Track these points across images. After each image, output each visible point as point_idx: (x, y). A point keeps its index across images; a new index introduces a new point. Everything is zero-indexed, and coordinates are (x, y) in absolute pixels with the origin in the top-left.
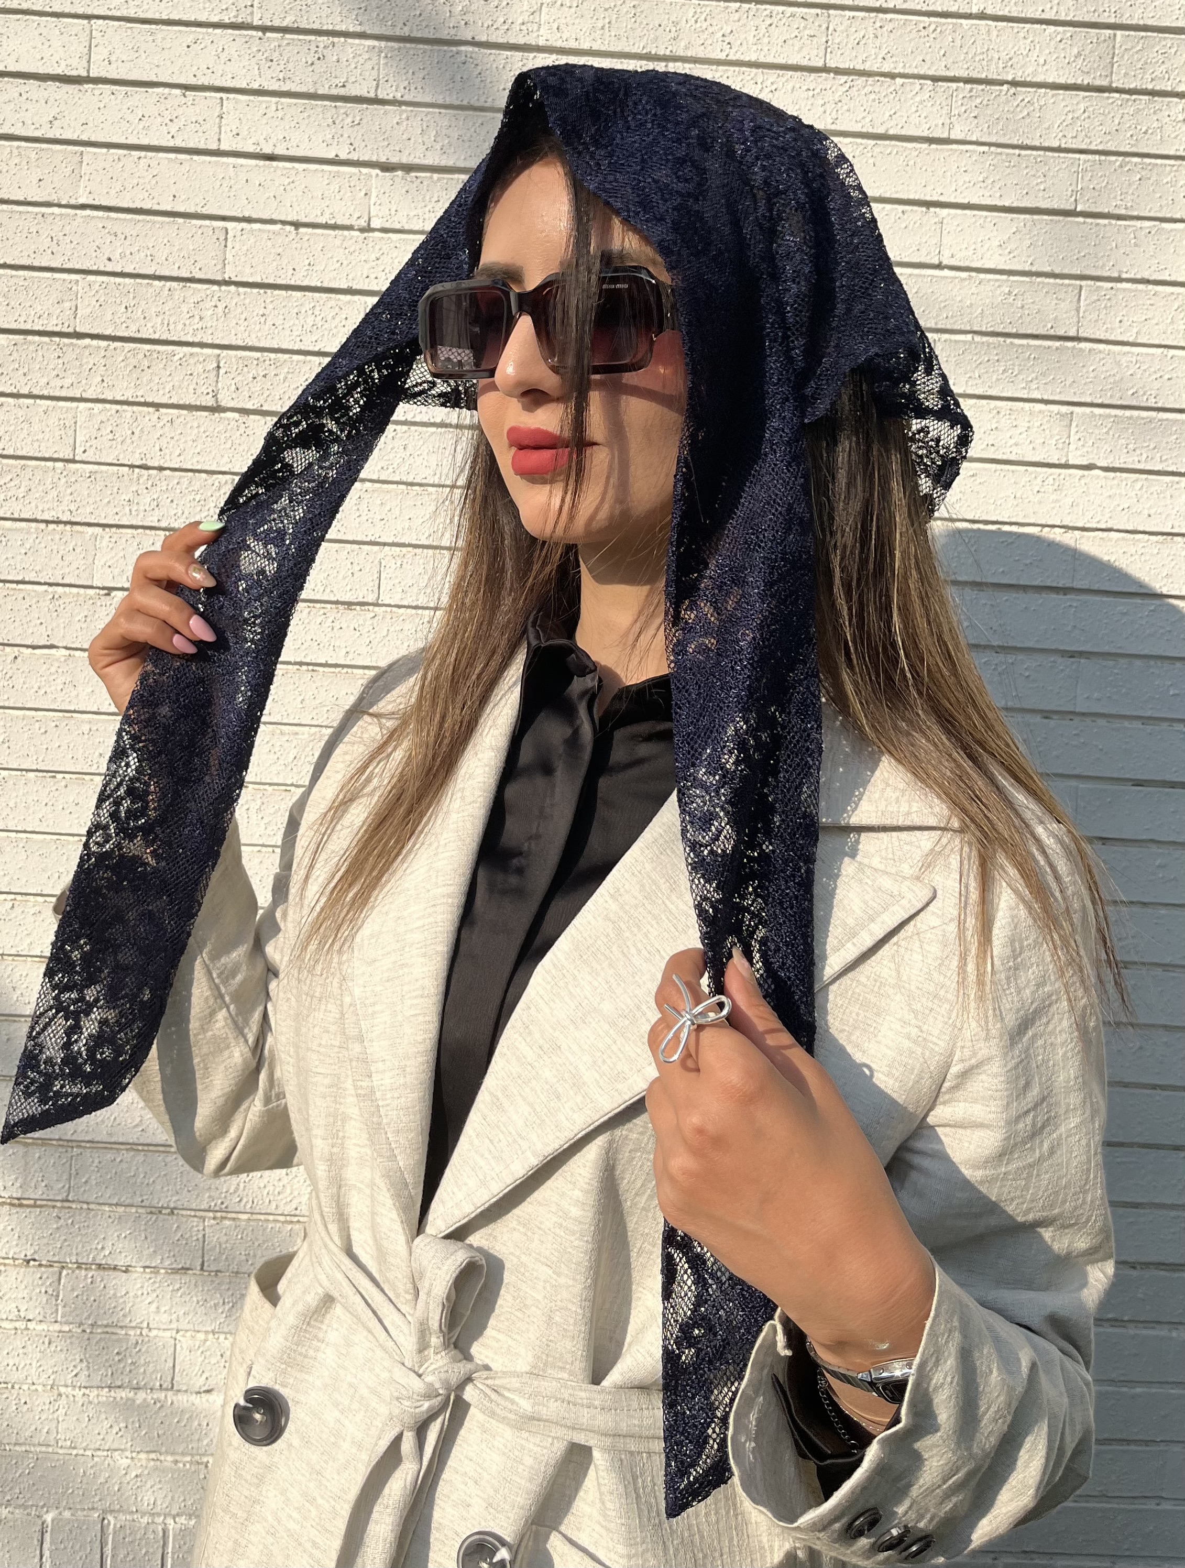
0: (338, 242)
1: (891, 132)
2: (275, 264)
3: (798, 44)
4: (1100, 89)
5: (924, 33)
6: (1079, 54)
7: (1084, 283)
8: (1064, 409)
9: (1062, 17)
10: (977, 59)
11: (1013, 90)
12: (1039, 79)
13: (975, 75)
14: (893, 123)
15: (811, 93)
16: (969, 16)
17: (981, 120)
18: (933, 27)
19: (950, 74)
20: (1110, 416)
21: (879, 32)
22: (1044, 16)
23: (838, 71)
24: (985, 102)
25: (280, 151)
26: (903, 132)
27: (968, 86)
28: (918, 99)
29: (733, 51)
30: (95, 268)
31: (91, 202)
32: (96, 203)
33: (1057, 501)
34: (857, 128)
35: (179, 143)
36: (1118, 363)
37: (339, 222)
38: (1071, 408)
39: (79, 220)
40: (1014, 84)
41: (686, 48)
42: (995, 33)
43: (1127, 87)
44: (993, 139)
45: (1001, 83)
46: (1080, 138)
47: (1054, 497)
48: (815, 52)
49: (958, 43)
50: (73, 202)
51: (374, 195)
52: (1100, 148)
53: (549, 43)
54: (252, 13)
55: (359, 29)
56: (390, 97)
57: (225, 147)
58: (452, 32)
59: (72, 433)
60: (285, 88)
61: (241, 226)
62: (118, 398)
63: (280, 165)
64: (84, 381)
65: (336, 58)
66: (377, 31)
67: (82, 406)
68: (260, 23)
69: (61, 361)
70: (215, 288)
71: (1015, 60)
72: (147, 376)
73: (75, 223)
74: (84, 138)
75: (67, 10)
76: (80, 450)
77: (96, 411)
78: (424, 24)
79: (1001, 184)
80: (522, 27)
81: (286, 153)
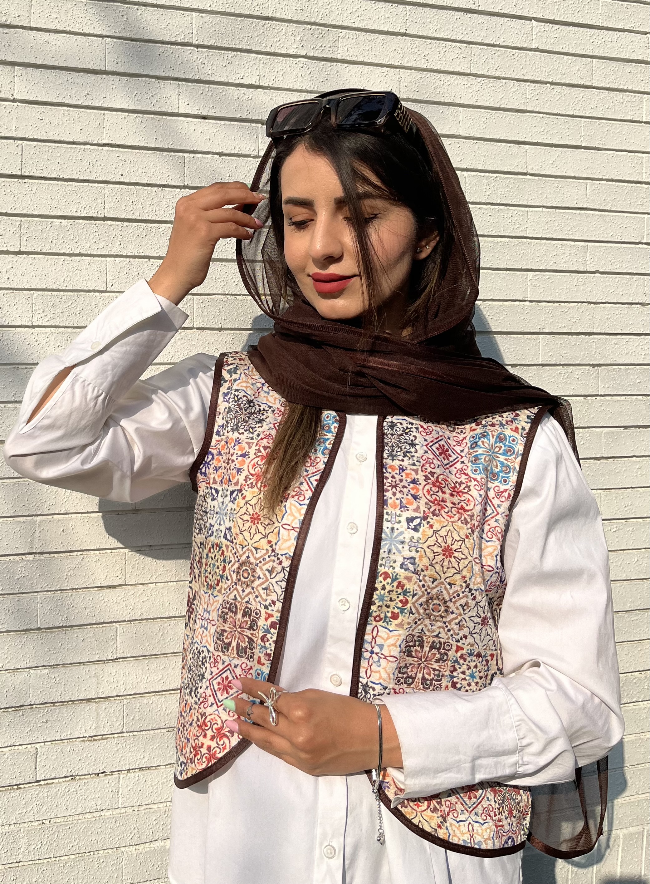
0: (243, 164)
1: (502, 106)
3: (458, 62)
4: (588, 87)
5: (513, 57)
6: (579, 70)
7: (588, 181)
8: (583, 243)
9: (570, 51)
10: (536, 71)
11: (552, 87)
12: (563, 81)
13: (536, 78)
14: (502, 102)
15: (466, 86)
16: (531, 50)
17: (539, 101)
18: (517, 54)
19: (525, 78)
21: (494, 56)
22: (563, 51)
23: (476, 75)
24: (541, 92)
25: (211, 113)
26: (507, 106)
27: (534, 85)
28: (513, 90)
29: (429, 64)
30: (114, 180)
31: (110, 142)
32: (113, 142)
33: (584, 290)
34: (487, 104)
35: (157, 109)
36: (605, 220)
37: (244, 153)
38: (587, 244)
39: (104, 152)
40: (552, 83)
41: (408, 62)
42: (543, 58)
43: (599, 86)
45: (546, 83)
46: (582, 110)
47: (582, 288)
49: (528, 63)
50: (100, 142)
52: (590, 115)
53: (343, 58)
54: (192, 37)
55: (248, 48)
56: (266, 85)
57: (182, 111)
58: (296, 50)
59: (104, 275)
60: (212, 79)
61: (192, 155)
62: (129, 254)
63: (210, 121)
64: (110, 245)
65: (237, 63)
66: (258, 49)
67: (109, 259)
68: (197, 42)
69: (97, 234)
70: (179, 190)
71: (552, 72)
72: (145, 241)
73: (102, 154)
74: (105, 105)
75: (92, 32)
76: (109, 285)
77: (117, 261)
78: (281, 46)
79: (551, 132)
80: (330, 49)
81: (214, 115)
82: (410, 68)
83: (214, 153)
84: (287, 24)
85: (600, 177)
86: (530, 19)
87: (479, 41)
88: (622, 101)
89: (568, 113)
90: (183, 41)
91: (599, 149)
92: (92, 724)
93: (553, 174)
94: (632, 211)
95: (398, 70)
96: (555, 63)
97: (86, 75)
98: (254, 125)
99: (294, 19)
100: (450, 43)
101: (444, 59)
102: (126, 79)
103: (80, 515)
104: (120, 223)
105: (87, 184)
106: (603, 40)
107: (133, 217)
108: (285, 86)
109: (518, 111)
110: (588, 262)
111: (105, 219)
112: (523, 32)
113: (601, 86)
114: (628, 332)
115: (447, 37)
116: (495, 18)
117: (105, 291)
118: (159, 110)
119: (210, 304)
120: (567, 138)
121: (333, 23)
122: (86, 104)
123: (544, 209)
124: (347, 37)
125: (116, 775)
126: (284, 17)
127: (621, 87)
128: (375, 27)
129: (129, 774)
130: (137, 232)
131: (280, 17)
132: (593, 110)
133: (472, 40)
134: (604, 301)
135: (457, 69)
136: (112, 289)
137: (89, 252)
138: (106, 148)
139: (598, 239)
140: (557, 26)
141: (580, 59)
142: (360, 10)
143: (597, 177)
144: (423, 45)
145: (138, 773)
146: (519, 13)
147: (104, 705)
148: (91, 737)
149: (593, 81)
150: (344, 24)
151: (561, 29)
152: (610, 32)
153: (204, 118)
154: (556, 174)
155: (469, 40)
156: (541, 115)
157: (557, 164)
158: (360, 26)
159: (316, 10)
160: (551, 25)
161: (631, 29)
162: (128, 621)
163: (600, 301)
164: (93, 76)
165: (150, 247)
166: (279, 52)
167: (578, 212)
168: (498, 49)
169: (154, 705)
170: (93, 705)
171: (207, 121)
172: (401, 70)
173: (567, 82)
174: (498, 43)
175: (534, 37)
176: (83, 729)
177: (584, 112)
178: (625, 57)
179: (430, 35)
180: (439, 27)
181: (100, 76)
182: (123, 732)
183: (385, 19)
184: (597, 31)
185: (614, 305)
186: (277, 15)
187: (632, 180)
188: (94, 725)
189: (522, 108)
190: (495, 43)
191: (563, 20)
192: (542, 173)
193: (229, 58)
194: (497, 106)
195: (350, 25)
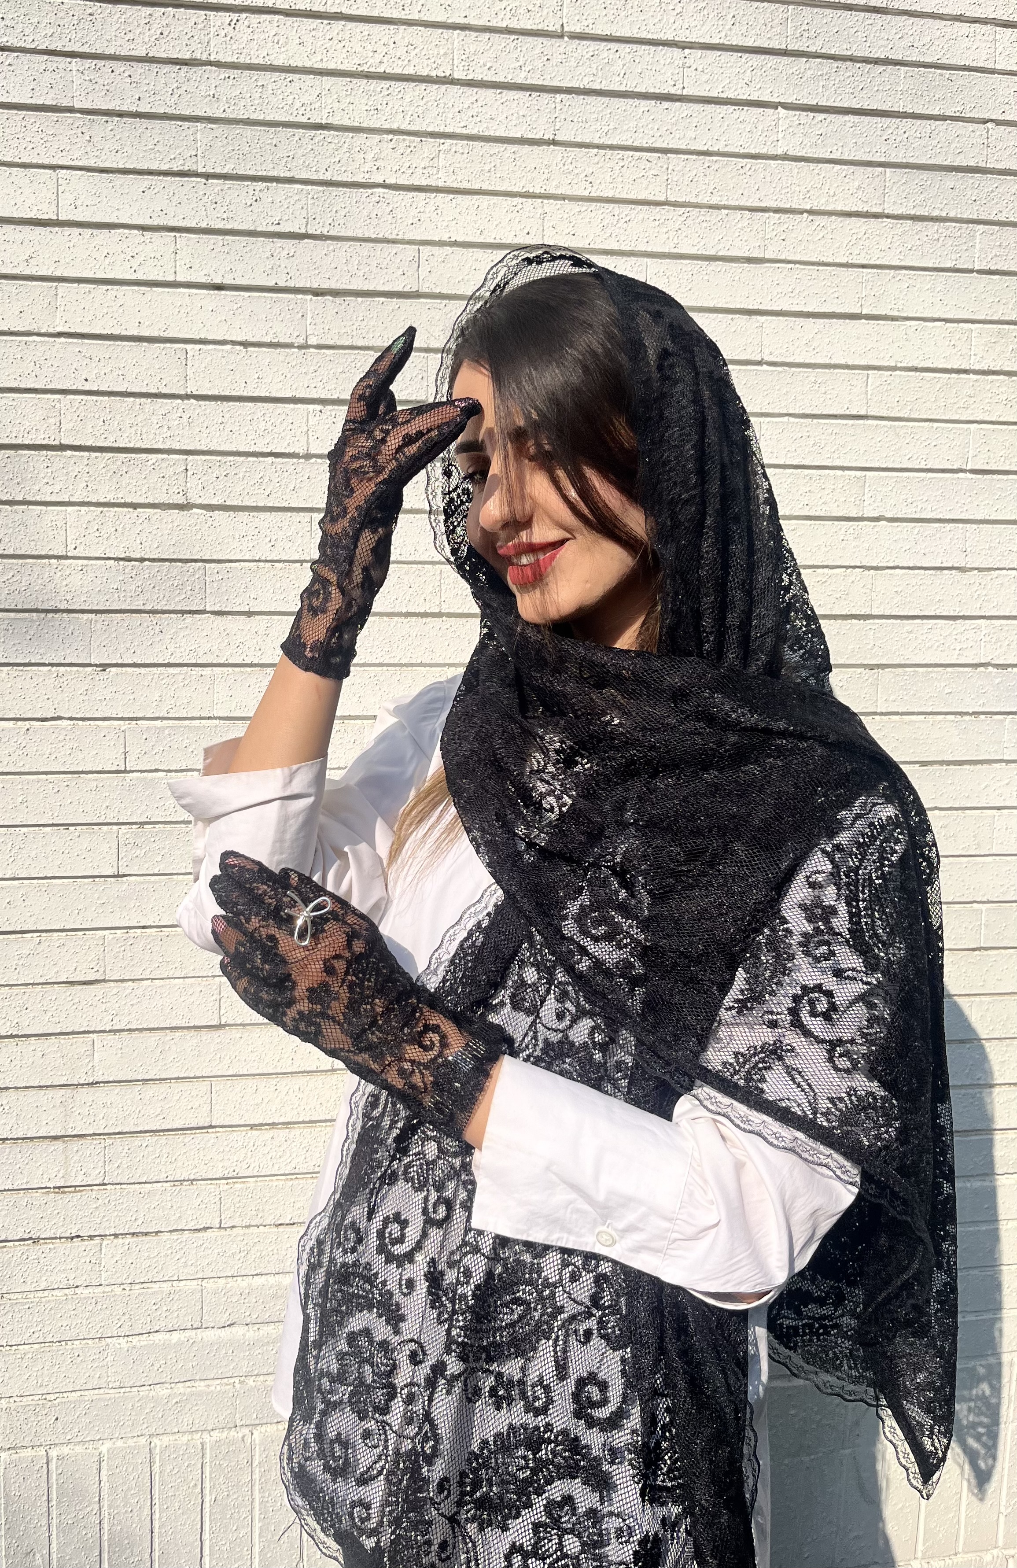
0: (281, 358)
1: (720, 254)
2: (229, 379)
3: (645, 183)
4: (876, 216)
5: (742, 171)
6: (859, 187)
7: (870, 372)
8: (859, 473)
9: (845, 157)
10: (783, 192)
11: (811, 218)
12: (830, 208)
13: (782, 205)
14: (721, 246)
15: (657, 223)
16: (775, 157)
17: (787, 242)
18: (749, 166)
19: (763, 204)
20: (891, 478)
21: (708, 171)
22: (832, 156)
23: (676, 205)
24: (791, 228)
25: (228, 281)
26: (729, 254)
27: (777, 216)
28: (740, 226)
29: (594, 189)
30: (74, 388)
31: (66, 330)
32: (72, 330)
33: (857, 546)
34: (693, 251)
35: (140, 276)
36: (897, 435)
37: (282, 341)
38: (864, 473)
39: (57, 346)
40: (811, 212)
41: (557, 187)
42: (796, 170)
43: (896, 213)
44: (797, 258)
45: (802, 212)
46: (863, 255)
47: (854, 543)
48: (658, 189)
49: (768, 179)
50: (51, 330)
51: (309, 315)
52: (878, 262)
53: (447, 184)
54: (197, 162)
55: (288, 175)
56: (318, 232)
57: (180, 278)
58: (367, 176)
59: (63, 532)
60: (229, 227)
61: (198, 347)
62: (102, 500)
63: (228, 293)
64: (71, 487)
65: (270, 200)
66: (304, 176)
67: (70, 509)
68: (204, 170)
69: (49, 470)
70: (179, 401)
71: (812, 192)
72: (125, 480)
73: (54, 349)
74: (58, 273)
75: (34, 161)
76: (71, 547)
77: (83, 512)
78: (343, 169)
79: (805, 293)
80: (424, 171)
81: (233, 282)
82: (563, 198)
83: (234, 343)
84: (351, 135)
85: (893, 364)
86: (775, 106)
87: (683, 147)
88: (936, 236)
89: (837, 261)
90: (181, 168)
91: (893, 319)
92: (59, 1171)
93: (807, 361)
94: (947, 418)
95: (540, 200)
96: (817, 177)
97: (27, 229)
98: (300, 296)
99: (364, 125)
100: (631, 153)
101: (620, 179)
102: (89, 231)
103: (35, 881)
104: (86, 454)
105: (33, 395)
106: (906, 136)
107: (105, 445)
108: (350, 234)
109: (750, 260)
110: (866, 503)
111: (62, 447)
112: (760, 128)
113: (900, 212)
114: (933, 614)
115: (626, 143)
116: (710, 108)
117: (67, 557)
118: (144, 278)
119: (230, 575)
120: (836, 301)
121: (430, 129)
122: (27, 272)
123: (792, 419)
124: (453, 150)
125: (97, 1240)
126: (347, 123)
127: (935, 213)
128: (501, 133)
129: (116, 1241)
130: (114, 468)
131: (340, 123)
132: (884, 254)
133: (670, 146)
134: (891, 565)
135: (641, 196)
136: (75, 553)
137: (38, 498)
138: (62, 340)
139: (884, 466)
140: (822, 116)
141: (861, 169)
142: (475, 105)
143: (886, 364)
144: (585, 159)
145: (129, 1239)
146: (754, 97)
147: (76, 1145)
148: (59, 1188)
149: (886, 206)
150: (447, 130)
151: (829, 120)
152: (919, 122)
153: (219, 287)
154: (813, 361)
155: (664, 145)
156: (792, 266)
157: (815, 344)
158: (474, 132)
159: (401, 109)
160: (811, 115)
161: (958, 114)
162: (110, 1031)
163: (885, 565)
164: (39, 230)
165: (134, 490)
166: (339, 179)
167: (851, 422)
168: (715, 158)
169: (150, 1149)
170: (59, 1144)
171: (223, 292)
172: (546, 201)
173: (839, 208)
174: (716, 149)
175: (780, 136)
176: (45, 1176)
177: (868, 257)
178: (945, 163)
179: (597, 141)
180: (611, 127)
181: (49, 229)
182: (104, 1184)
183: (518, 118)
184: (894, 120)
185: (911, 572)
186: (335, 121)
187: (949, 367)
188: (62, 1172)
189: (755, 254)
190: (711, 149)
191: (835, 105)
192: (788, 360)
193: (257, 193)
194: (712, 252)
195: (458, 131)
